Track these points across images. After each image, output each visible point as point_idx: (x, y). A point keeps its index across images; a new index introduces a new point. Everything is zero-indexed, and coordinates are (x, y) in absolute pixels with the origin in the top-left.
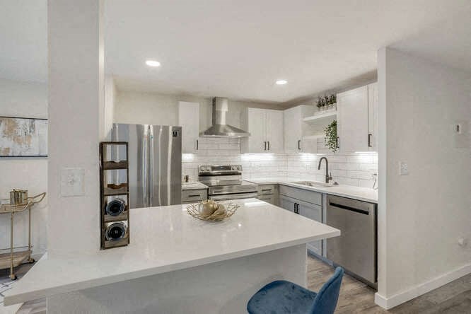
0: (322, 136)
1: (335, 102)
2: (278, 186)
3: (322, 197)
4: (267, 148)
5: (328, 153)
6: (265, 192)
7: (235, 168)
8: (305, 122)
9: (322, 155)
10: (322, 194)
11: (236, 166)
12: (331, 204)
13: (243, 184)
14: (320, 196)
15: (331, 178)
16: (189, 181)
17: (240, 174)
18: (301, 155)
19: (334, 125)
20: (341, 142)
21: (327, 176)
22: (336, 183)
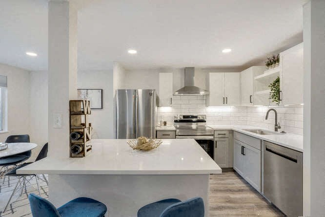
0: (268, 91)
1: (278, 62)
2: (232, 132)
3: (261, 143)
4: (225, 102)
5: (274, 105)
6: (220, 136)
7: (200, 117)
8: (257, 80)
9: (271, 107)
10: (261, 141)
11: (201, 116)
12: (267, 149)
13: (207, 128)
14: (259, 142)
15: (280, 127)
16: (167, 125)
17: (205, 121)
18: (256, 107)
19: (278, 81)
20: (283, 95)
21: (276, 125)
22: (283, 132)
